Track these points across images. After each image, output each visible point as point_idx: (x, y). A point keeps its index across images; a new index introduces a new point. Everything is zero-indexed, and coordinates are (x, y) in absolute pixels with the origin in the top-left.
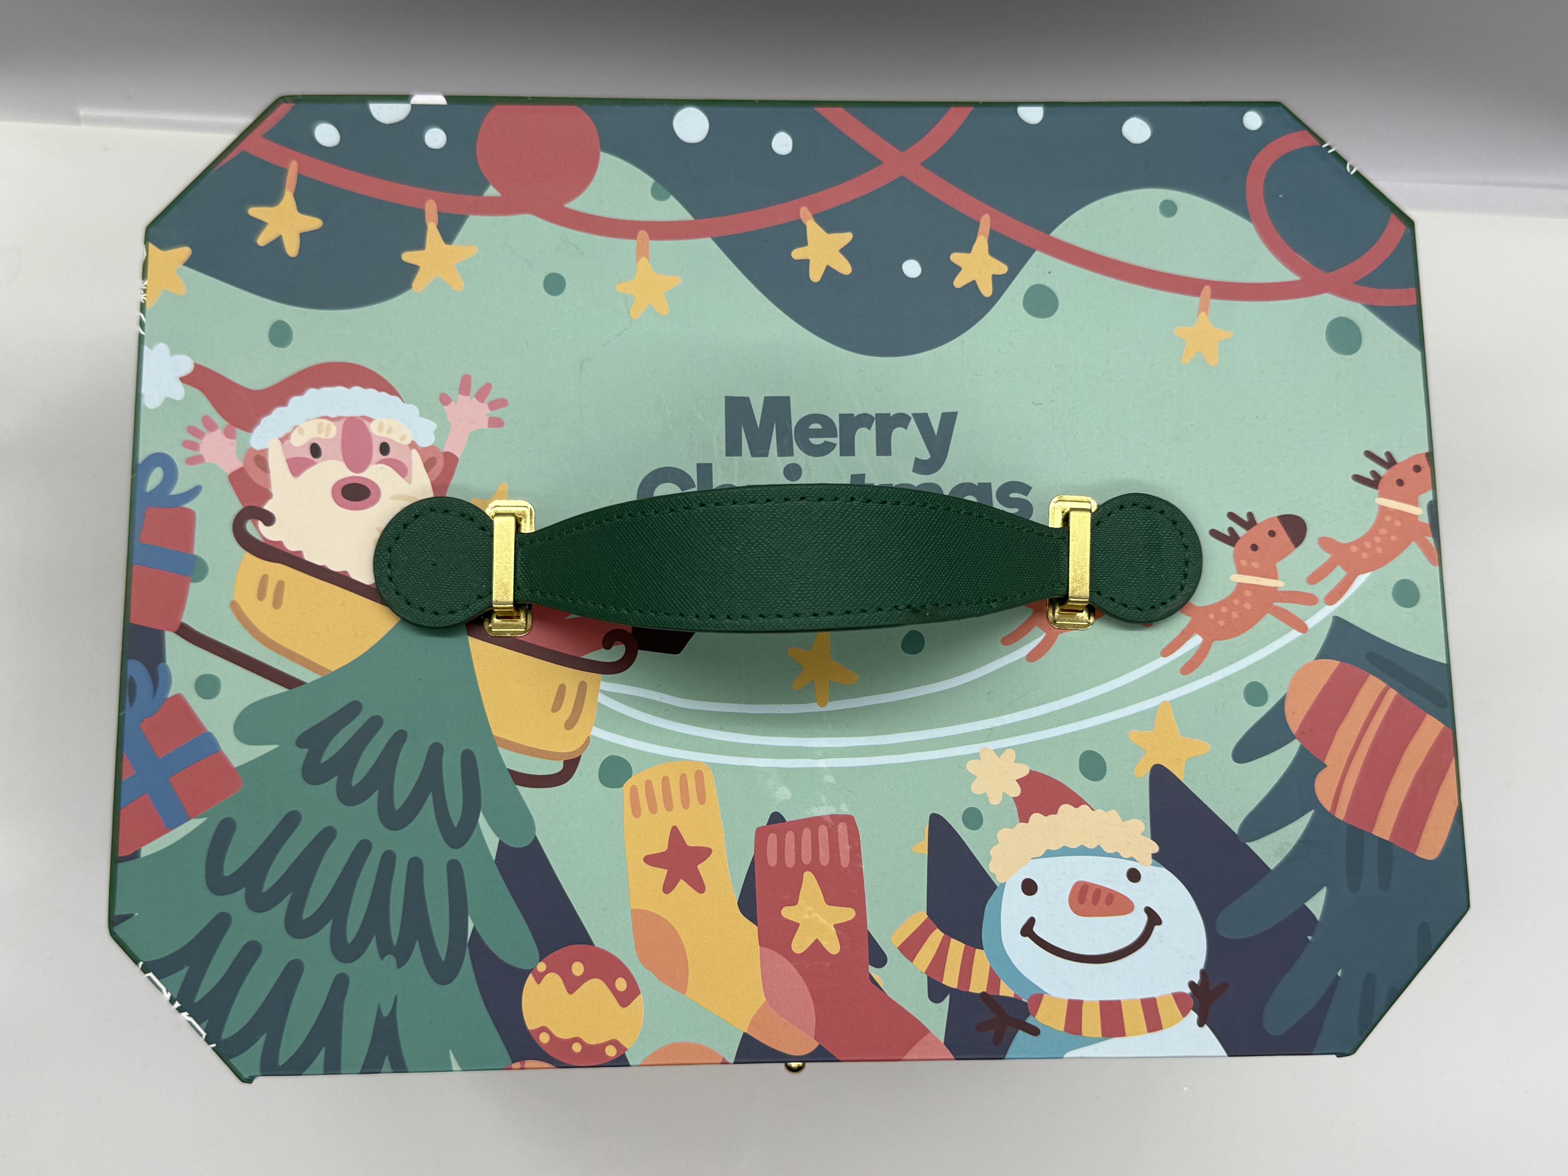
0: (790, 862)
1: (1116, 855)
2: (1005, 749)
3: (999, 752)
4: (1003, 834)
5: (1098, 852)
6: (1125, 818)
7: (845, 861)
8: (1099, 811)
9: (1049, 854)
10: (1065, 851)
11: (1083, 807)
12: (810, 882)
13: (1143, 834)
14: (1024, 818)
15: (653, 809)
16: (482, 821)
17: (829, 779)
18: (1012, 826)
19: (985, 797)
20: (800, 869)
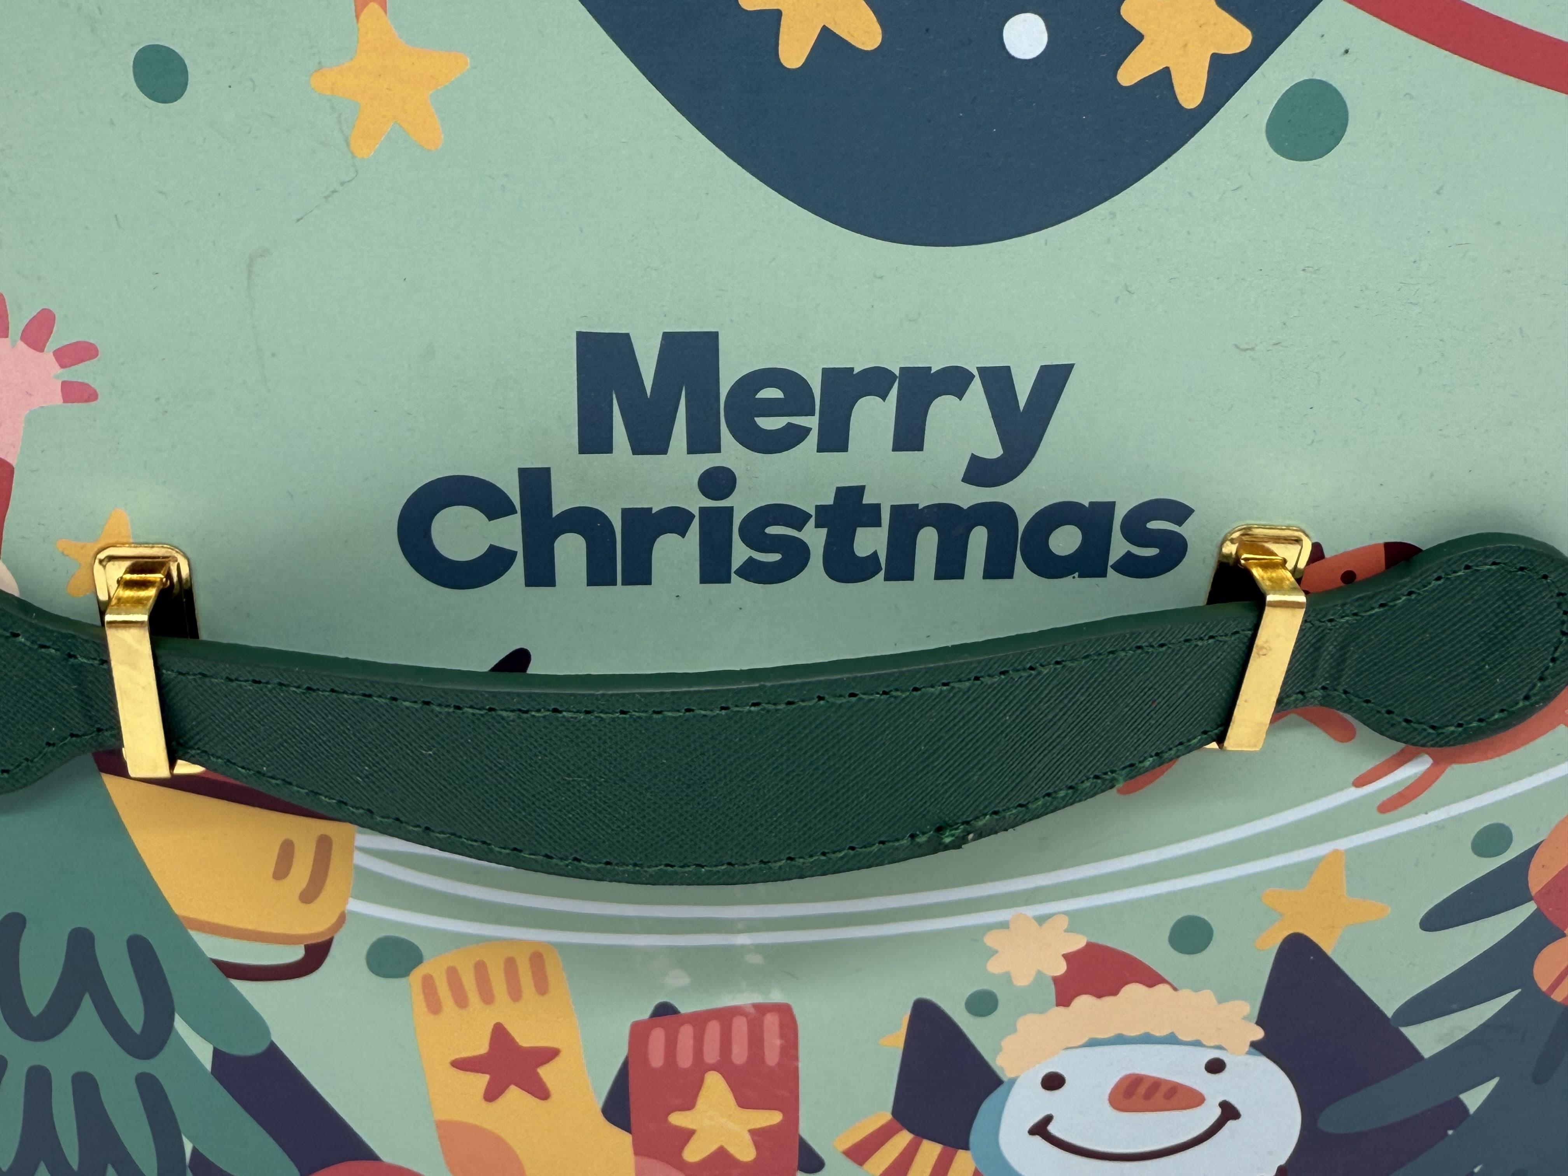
0: (685, 1060)
1: (1197, 1044)
2: (1051, 916)
3: (1041, 920)
4: (1028, 1023)
5: (1172, 1040)
6: (1221, 1000)
7: (772, 1056)
8: (1185, 993)
9: (1093, 1043)
10: (1120, 1040)
11: (1162, 988)
12: (715, 1084)
13: (1245, 1018)
14: (1064, 999)
15: (461, 1001)
16: (180, 1025)
17: (755, 959)
18: (1043, 1012)
19: (1007, 977)
20: (700, 1069)
